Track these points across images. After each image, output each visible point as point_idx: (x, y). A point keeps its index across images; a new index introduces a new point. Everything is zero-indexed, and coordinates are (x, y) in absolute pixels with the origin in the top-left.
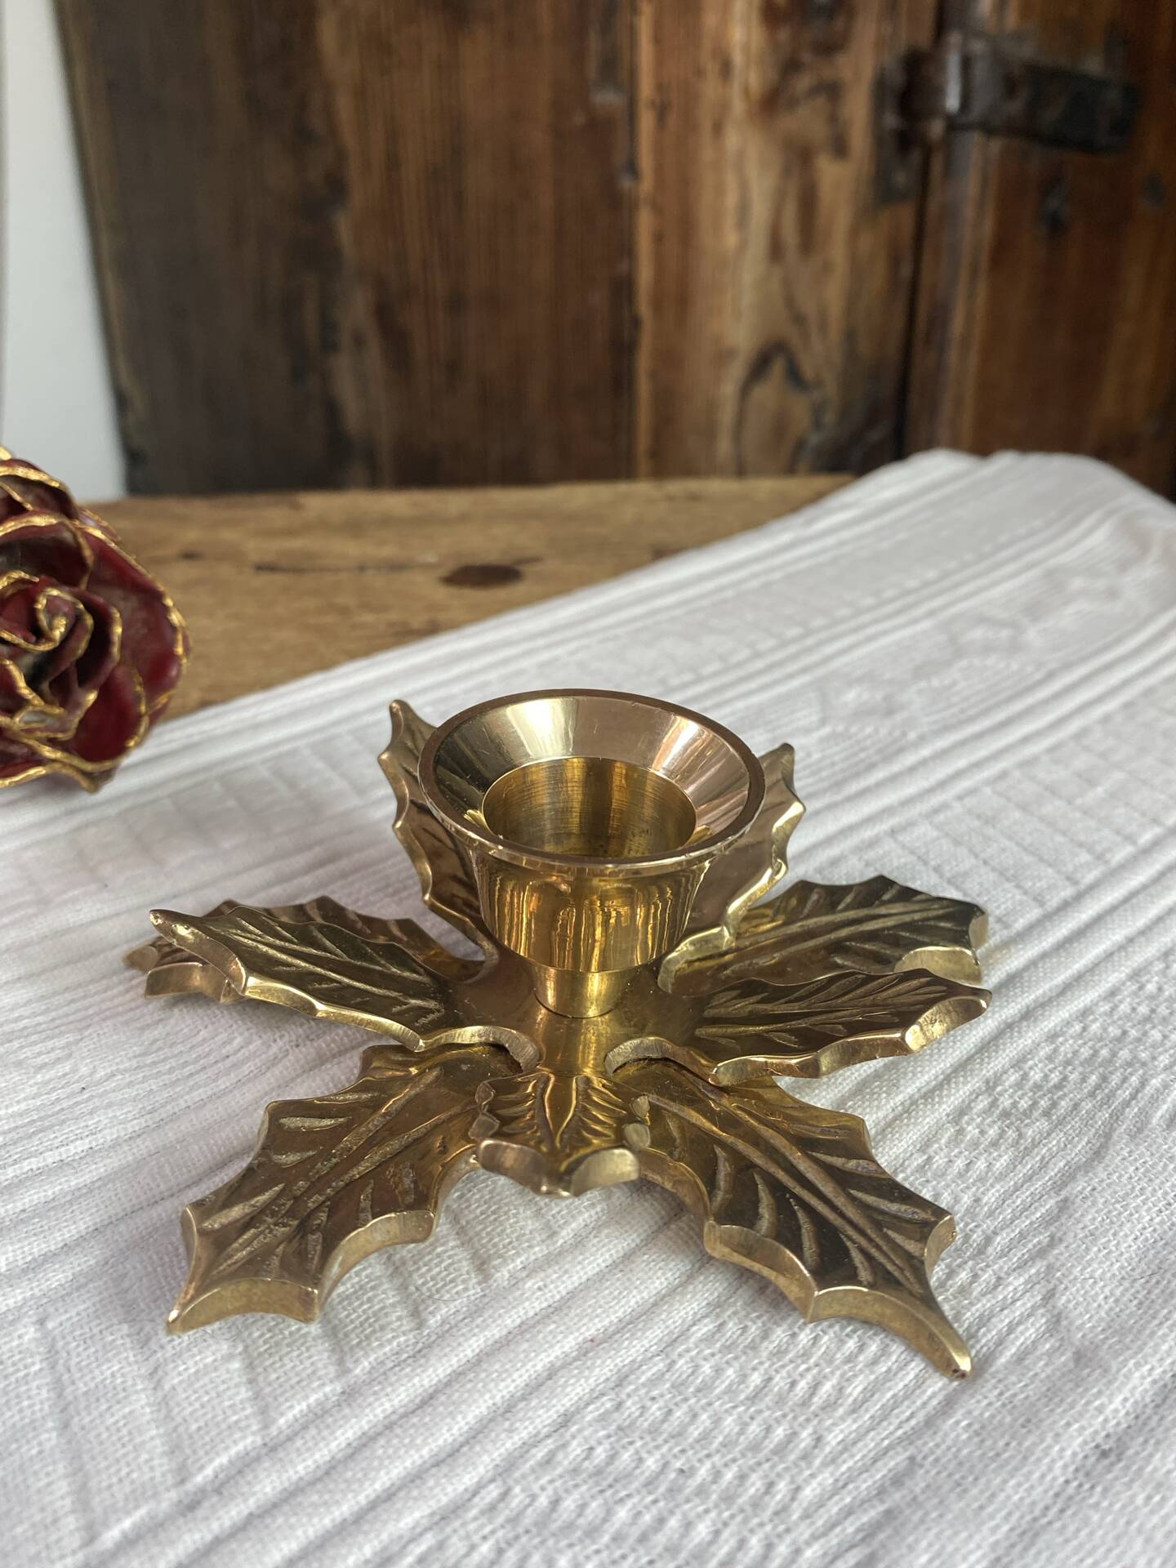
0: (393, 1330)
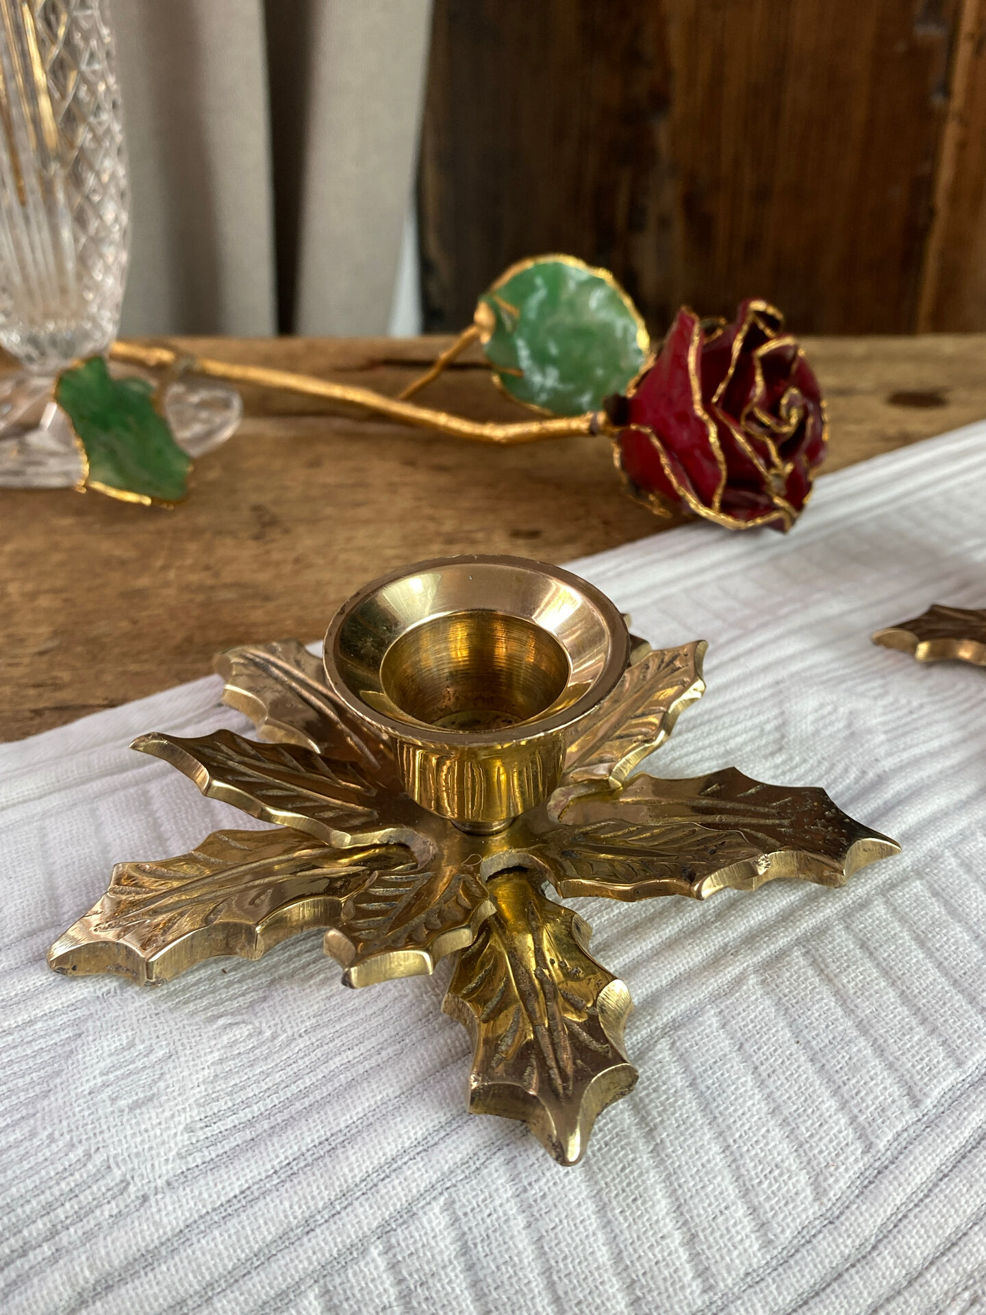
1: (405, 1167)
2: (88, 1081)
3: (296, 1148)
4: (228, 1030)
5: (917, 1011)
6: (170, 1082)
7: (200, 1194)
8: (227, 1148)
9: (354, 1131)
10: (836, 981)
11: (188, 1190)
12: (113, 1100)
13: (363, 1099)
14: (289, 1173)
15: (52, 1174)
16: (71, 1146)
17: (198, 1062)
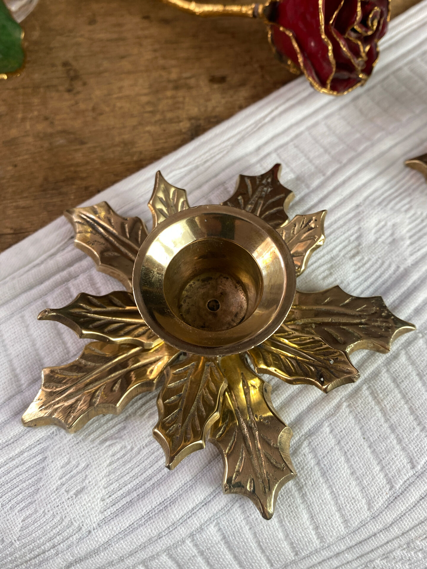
1: (198, 513)
2: (54, 484)
3: (150, 507)
4: (111, 448)
5: (417, 418)
6: (90, 479)
7: (113, 528)
8: (120, 506)
9: (174, 498)
10: (382, 403)
11: (107, 527)
12: (67, 492)
13: (176, 483)
14: (149, 517)
15: (49, 528)
16: (54, 516)
17: (100, 467)
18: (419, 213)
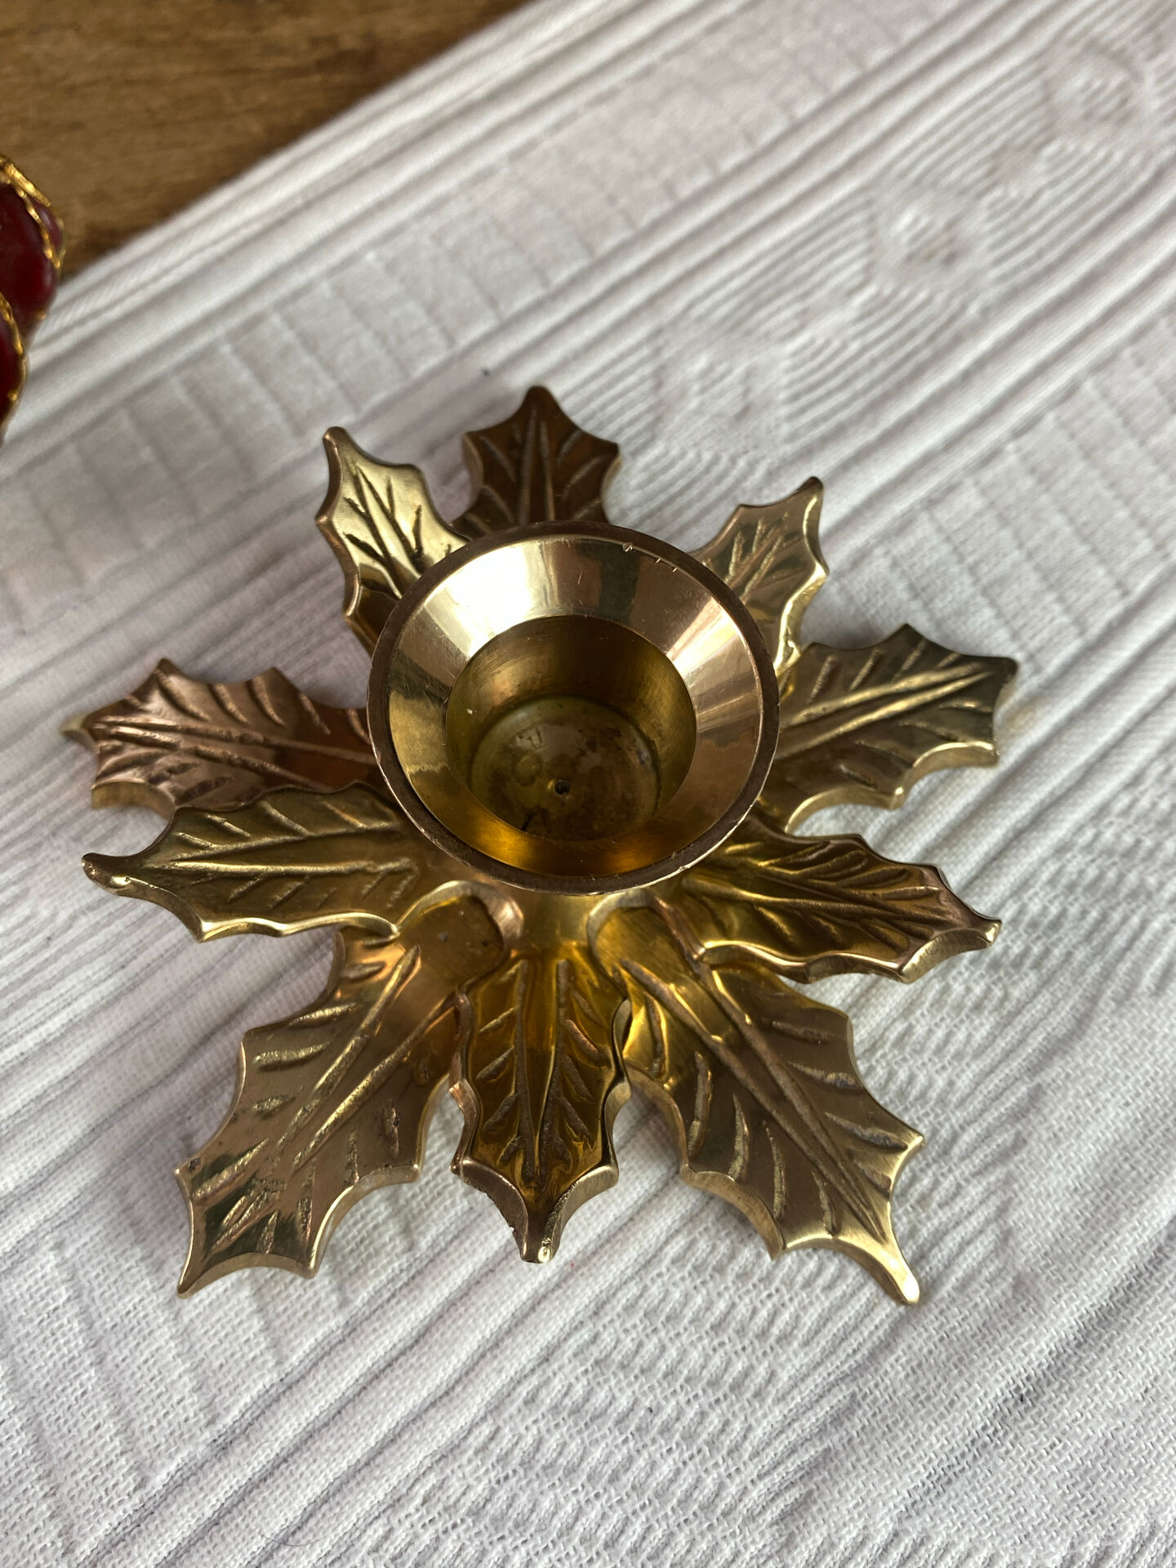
0: (388, 1254)
18: (45, 913)
